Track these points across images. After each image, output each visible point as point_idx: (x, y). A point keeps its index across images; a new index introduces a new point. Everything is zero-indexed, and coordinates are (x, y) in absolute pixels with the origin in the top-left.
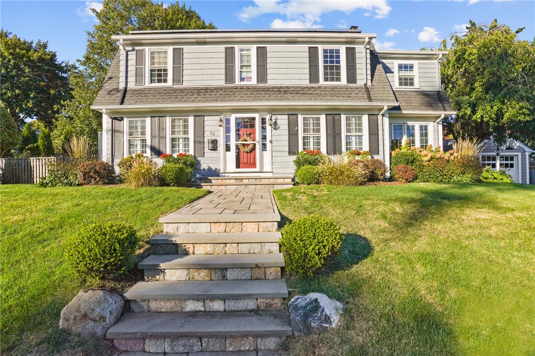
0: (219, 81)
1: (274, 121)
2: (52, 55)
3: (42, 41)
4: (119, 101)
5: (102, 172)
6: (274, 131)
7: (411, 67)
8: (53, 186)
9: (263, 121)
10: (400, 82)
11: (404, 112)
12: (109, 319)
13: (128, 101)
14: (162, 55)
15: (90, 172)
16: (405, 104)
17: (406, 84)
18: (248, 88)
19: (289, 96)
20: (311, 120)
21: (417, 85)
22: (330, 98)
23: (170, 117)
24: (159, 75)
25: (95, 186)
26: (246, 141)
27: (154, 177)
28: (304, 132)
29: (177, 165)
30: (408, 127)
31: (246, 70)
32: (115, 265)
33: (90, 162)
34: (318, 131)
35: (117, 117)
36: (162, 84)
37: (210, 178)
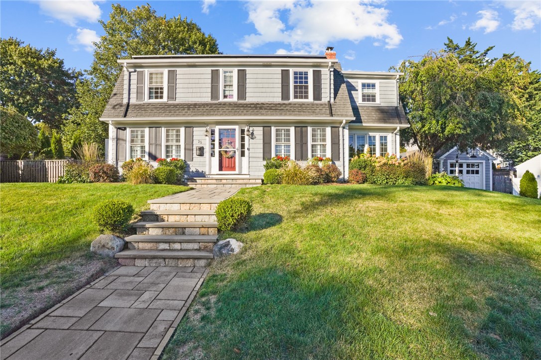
0: (207, 98)
1: (251, 132)
2: (60, 62)
3: (50, 50)
4: (123, 114)
5: (109, 172)
6: (251, 140)
7: (374, 86)
8: (69, 183)
9: (243, 131)
10: (363, 99)
11: (364, 124)
12: (116, 249)
13: (130, 114)
14: (159, 76)
15: (99, 172)
16: (366, 118)
17: (369, 100)
18: (230, 105)
19: (263, 111)
20: (283, 131)
21: (378, 101)
22: (298, 113)
23: (165, 127)
24: (156, 93)
25: (104, 183)
26: (228, 148)
27: (150, 176)
28: (276, 141)
29: (169, 168)
30: (370, 137)
31: (228, 89)
32: (120, 222)
33: (100, 165)
34: (289, 140)
35: (121, 127)
36: (159, 100)
37: (195, 178)
